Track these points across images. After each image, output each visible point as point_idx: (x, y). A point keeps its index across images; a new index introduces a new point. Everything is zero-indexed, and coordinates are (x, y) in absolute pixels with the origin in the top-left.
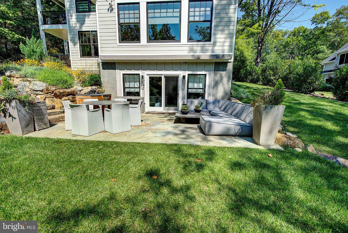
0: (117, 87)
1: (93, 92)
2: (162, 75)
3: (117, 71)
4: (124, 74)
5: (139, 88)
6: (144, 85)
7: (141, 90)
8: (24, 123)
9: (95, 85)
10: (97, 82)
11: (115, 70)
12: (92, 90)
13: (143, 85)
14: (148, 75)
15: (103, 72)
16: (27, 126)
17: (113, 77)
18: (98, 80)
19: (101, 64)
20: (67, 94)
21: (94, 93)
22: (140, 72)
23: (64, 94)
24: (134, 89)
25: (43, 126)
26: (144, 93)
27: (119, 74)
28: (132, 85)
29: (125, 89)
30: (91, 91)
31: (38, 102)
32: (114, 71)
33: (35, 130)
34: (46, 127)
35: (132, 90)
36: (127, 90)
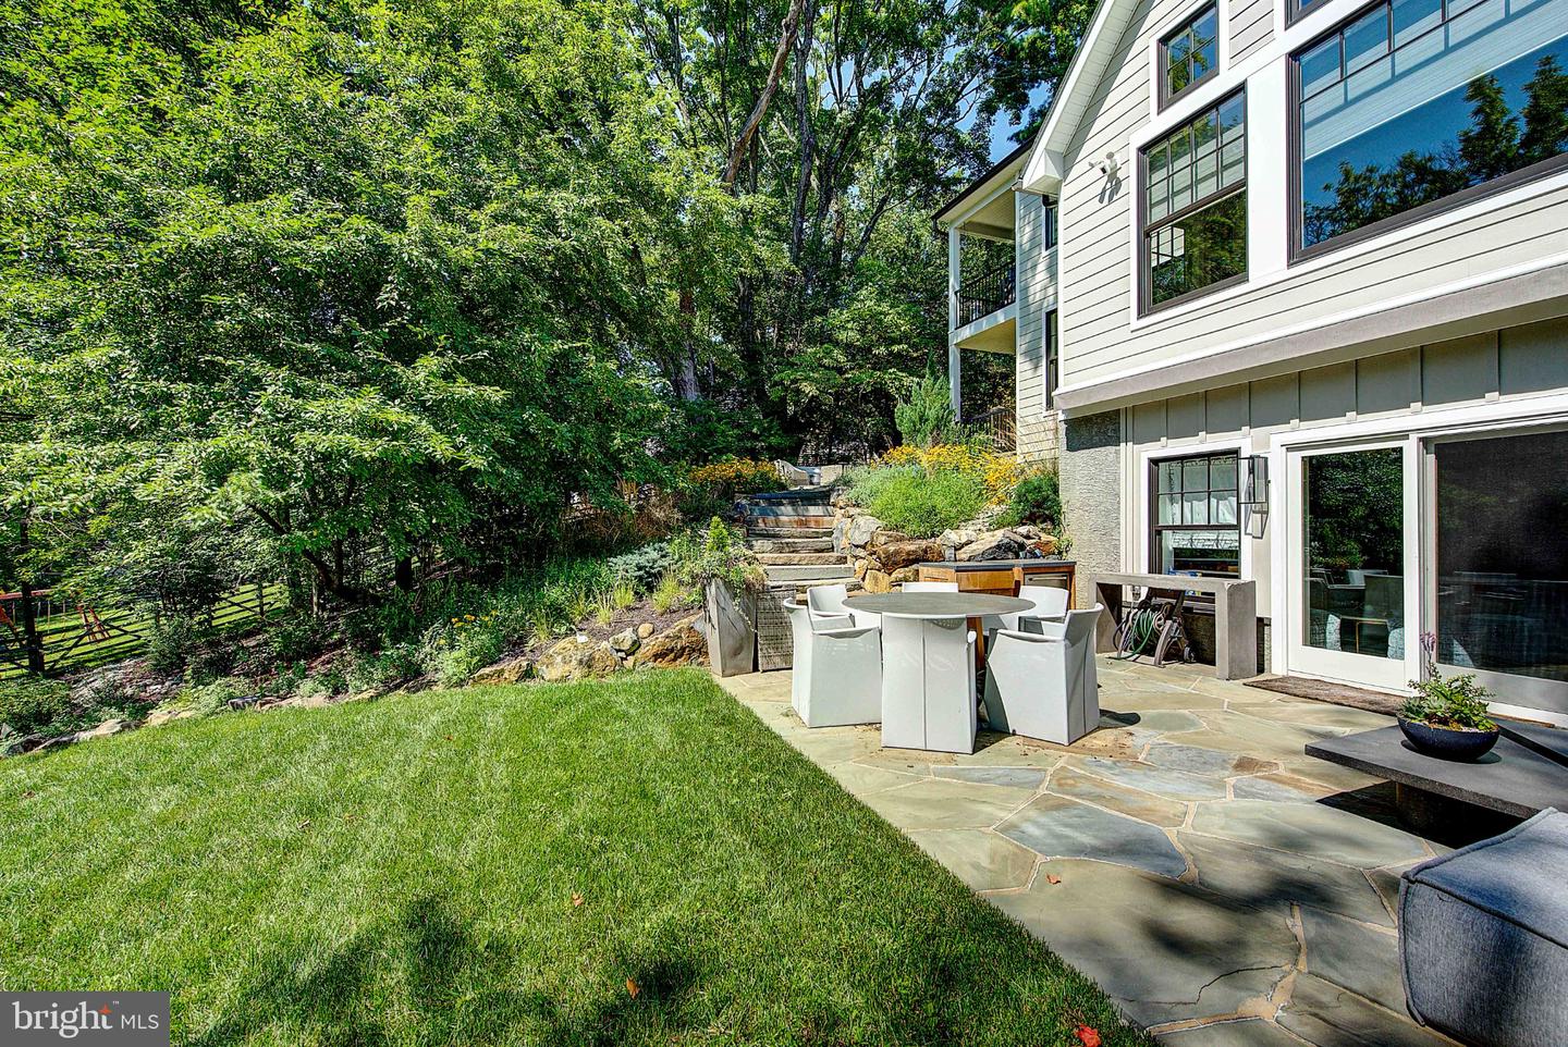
0: (1122, 530)
1: (1011, 550)
2: (1404, 435)
3: (1125, 449)
4: (1154, 462)
5: (1236, 527)
6: (1267, 513)
7: (1247, 542)
8: (730, 642)
9: (1032, 519)
10: (1039, 505)
11: (1117, 448)
12: (1006, 541)
13: (1262, 513)
14: (1291, 448)
15: (1067, 464)
16: (736, 652)
17: (1104, 478)
18: (1046, 499)
19: (1063, 427)
20: (904, 560)
21: (1017, 557)
22: (1245, 441)
23: (898, 558)
24: (1212, 535)
25: (777, 660)
26: (1263, 560)
27: (1133, 460)
28: (1197, 512)
29: (1159, 533)
30: (998, 547)
31: (773, 587)
32: (1112, 449)
33: (756, 669)
34: (784, 666)
35: (1204, 540)
36: (1171, 541)
